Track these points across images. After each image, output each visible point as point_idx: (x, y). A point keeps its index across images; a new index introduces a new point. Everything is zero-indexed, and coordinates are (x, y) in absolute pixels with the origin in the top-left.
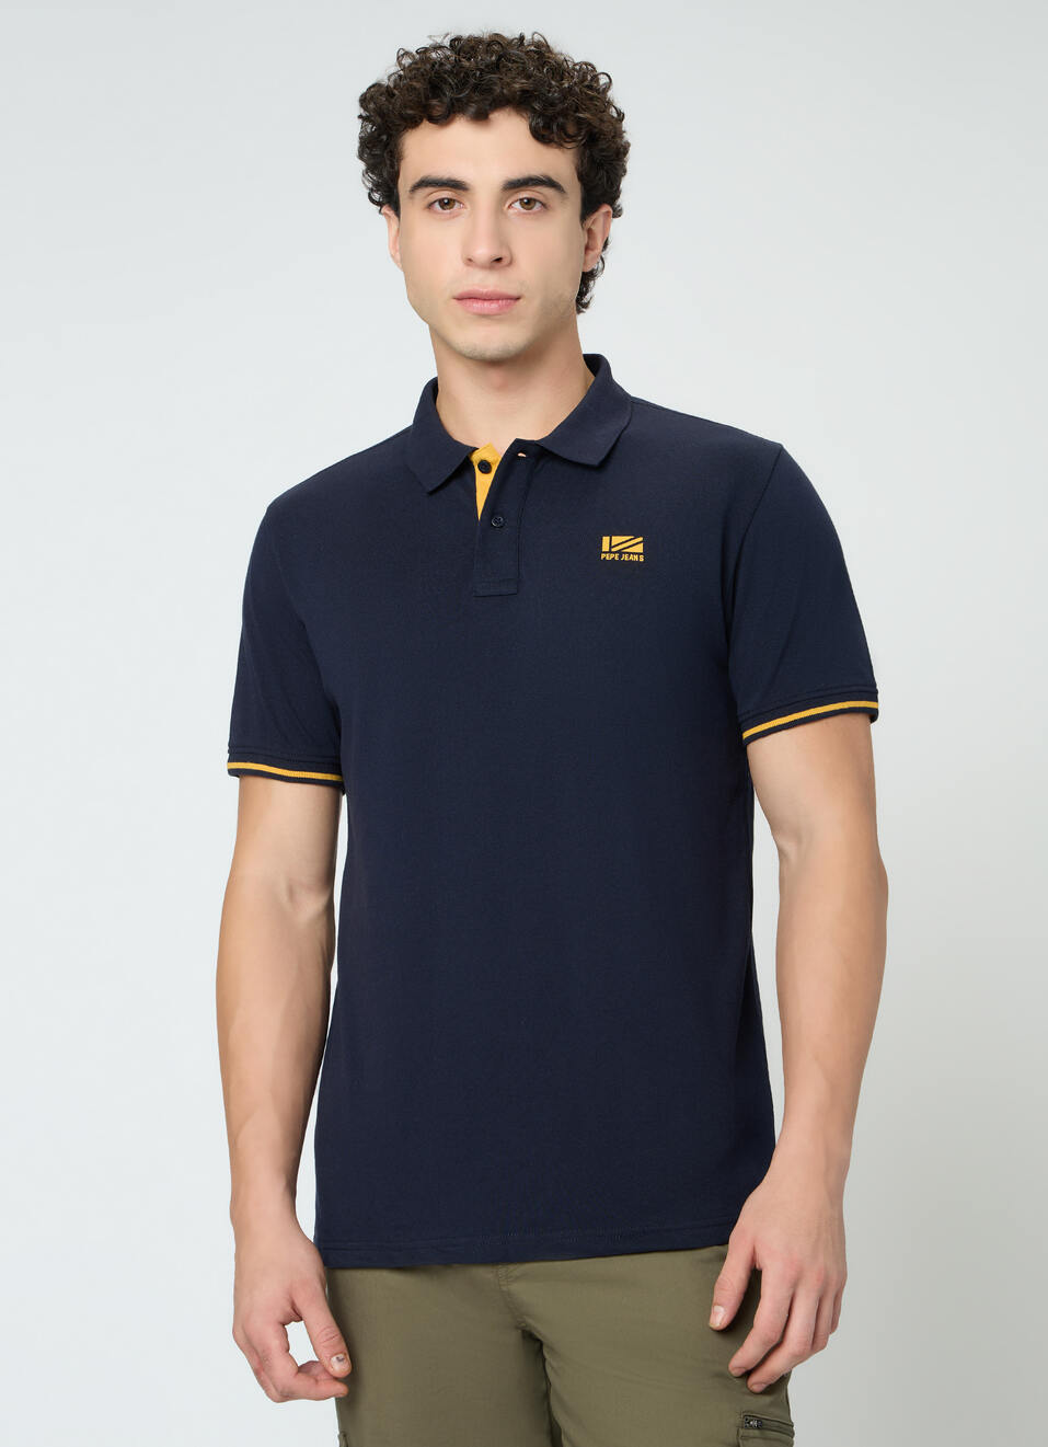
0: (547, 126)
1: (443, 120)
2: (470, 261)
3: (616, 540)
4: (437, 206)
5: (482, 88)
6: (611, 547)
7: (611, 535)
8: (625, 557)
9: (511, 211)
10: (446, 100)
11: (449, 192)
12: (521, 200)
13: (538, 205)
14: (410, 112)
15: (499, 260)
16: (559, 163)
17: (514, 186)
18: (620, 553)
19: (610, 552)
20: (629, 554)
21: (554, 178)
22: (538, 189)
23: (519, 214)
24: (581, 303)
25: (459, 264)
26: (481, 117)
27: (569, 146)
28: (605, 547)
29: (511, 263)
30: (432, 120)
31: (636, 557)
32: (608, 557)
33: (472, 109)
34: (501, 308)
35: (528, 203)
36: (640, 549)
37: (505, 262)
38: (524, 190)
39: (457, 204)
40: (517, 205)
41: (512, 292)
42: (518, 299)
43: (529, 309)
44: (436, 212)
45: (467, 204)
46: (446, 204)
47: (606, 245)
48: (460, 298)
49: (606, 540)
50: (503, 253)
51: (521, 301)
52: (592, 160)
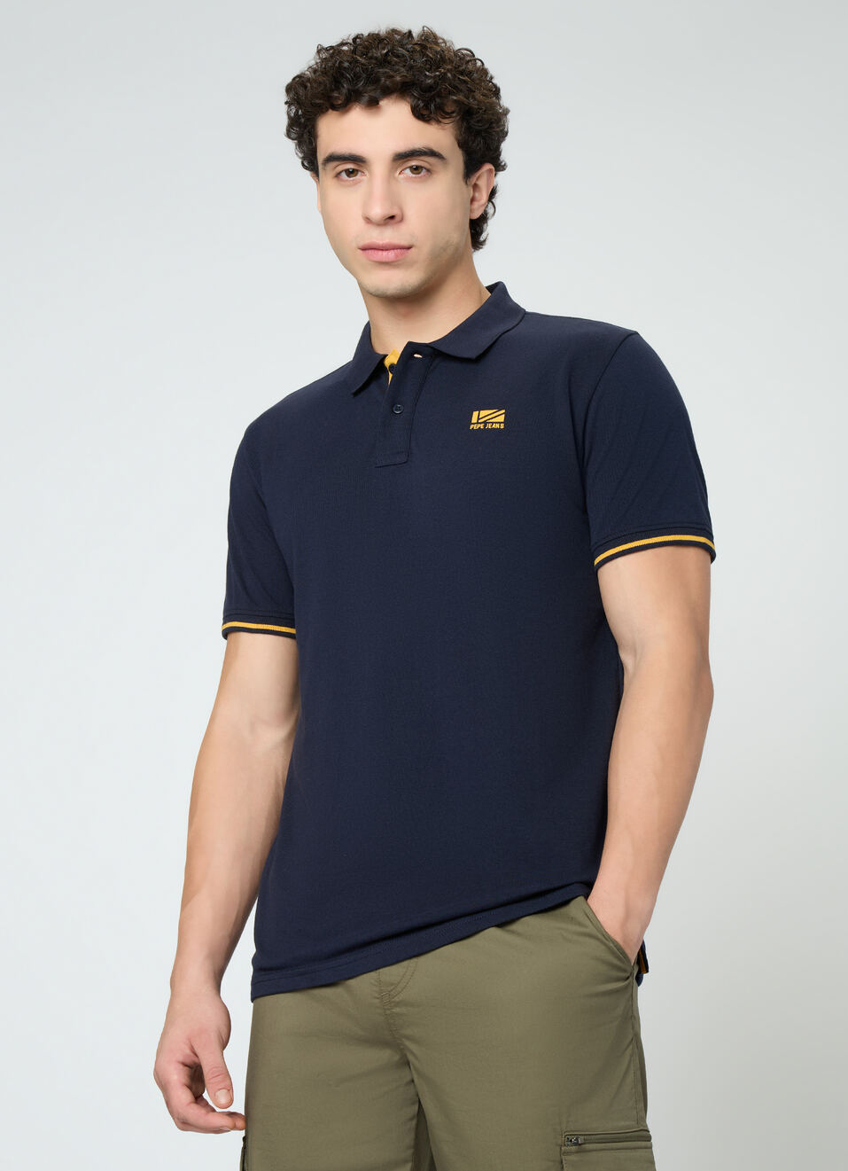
0: (427, 106)
1: (343, 107)
2: (368, 220)
3: (483, 413)
4: (344, 175)
5: (373, 80)
6: (479, 419)
7: (479, 410)
8: (489, 426)
9: (402, 176)
10: (344, 91)
11: (353, 164)
12: (411, 168)
13: (424, 170)
14: (318, 101)
15: (392, 217)
16: (440, 136)
17: (402, 158)
18: (485, 423)
19: (478, 423)
20: (493, 423)
21: (435, 149)
22: (422, 158)
23: (408, 179)
24: (477, 242)
25: (361, 222)
26: (373, 104)
27: (446, 121)
28: (474, 420)
29: (402, 220)
30: (334, 108)
31: (498, 426)
32: (475, 427)
33: (366, 98)
34: (397, 256)
35: (416, 169)
36: (502, 418)
37: (397, 219)
38: (412, 160)
39: (360, 173)
40: (408, 171)
41: (404, 243)
42: (409, 248)
43: (421, 254)
44: (342, 180)
45: (366, 173)
46: (350, 173)
47: (493, 193)
48: (364, 249)
49: (475, 414)
50: (395, 212)
51: (413, 250)
52: (469, 129)
